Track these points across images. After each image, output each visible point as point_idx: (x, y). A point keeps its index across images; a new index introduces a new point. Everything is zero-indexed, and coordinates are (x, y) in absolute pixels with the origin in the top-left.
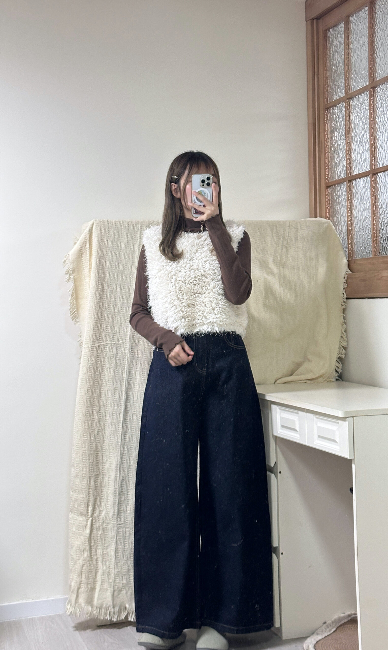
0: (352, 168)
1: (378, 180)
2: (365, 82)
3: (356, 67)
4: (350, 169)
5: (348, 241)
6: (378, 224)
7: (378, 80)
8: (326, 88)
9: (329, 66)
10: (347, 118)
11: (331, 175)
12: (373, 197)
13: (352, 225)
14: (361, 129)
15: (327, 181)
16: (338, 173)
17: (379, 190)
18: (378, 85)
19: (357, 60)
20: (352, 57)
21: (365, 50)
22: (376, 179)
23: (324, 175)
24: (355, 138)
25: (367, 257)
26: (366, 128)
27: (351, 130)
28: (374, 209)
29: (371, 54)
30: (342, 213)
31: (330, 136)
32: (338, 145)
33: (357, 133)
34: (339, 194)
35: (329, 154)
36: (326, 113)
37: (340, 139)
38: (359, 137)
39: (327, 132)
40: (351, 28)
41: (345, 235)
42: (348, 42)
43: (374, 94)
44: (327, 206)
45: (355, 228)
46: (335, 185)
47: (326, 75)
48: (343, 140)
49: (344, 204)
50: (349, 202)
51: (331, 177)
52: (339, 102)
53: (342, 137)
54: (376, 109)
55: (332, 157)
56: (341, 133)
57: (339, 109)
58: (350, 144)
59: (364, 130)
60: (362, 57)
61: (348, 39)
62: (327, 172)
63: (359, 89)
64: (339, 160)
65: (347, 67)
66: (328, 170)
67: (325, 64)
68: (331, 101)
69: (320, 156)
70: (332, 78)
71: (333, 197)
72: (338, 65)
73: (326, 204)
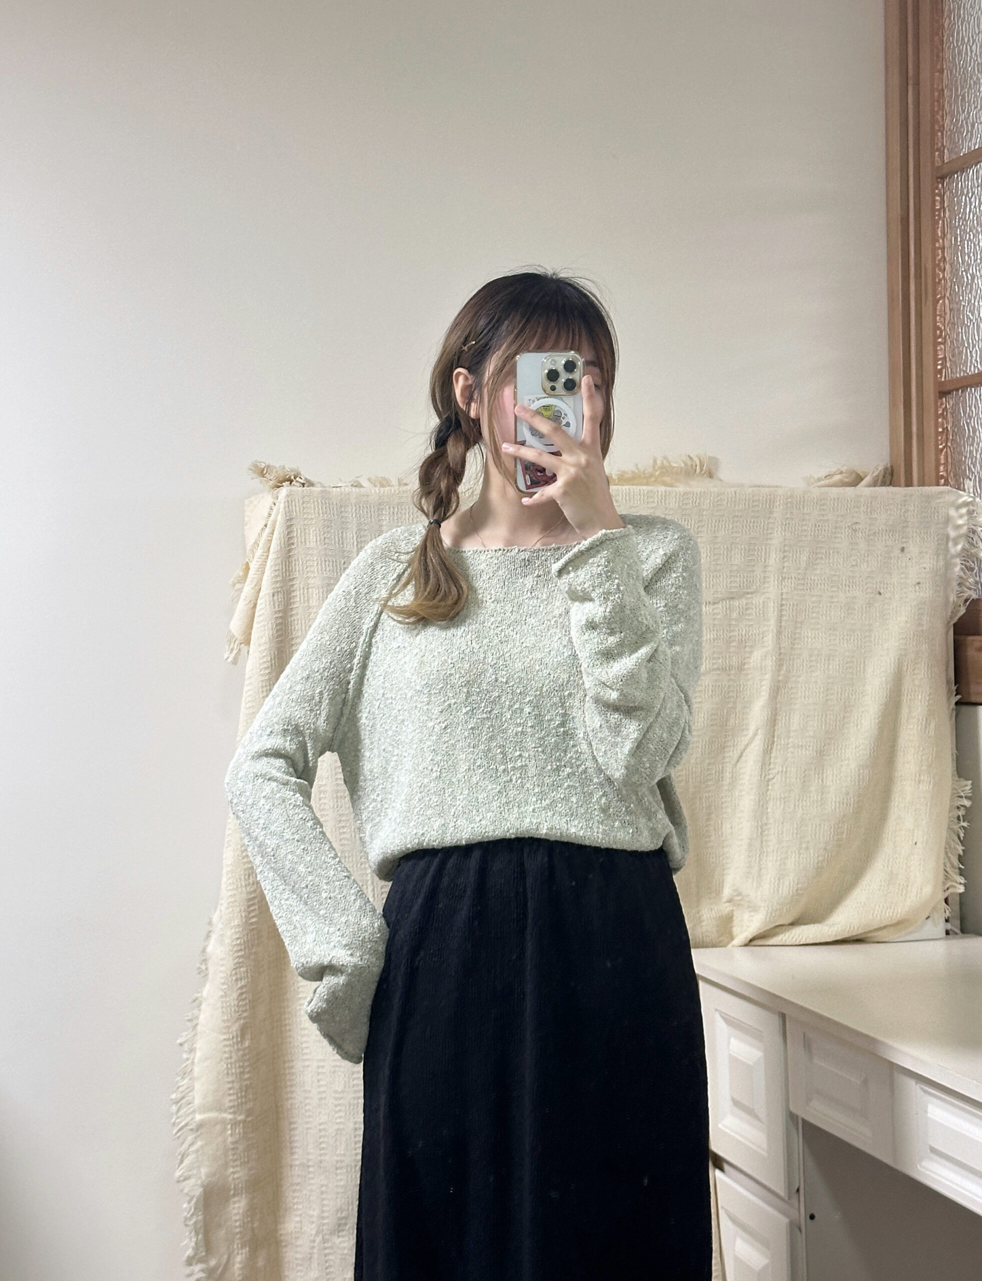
8: (940, 118)
9: (948, 57)
11: (953, 360)
15: (941, 377)
16: (974, 355)
23: (931, 361)
31: (950, 252)
32: (973, 279)
34: (977, 414)
35: (947, 301)
36: (940, 190)
37: (979, 261)
39: (941, 241)
44: (941, 447)
46: (964, 388)
47: (938, 86)
51: (951, 365)
52: (975, 157)
55: (956, 311)
57: (977, 179)
62: (939, 353)
64: (976, 319)
66: (942, 346)
67: (938, 54)
68: (954, 157)
69: (921, 309)
70: (957, 90)
71: (959, 421)
72: (976, 54)
73: (937, 440)
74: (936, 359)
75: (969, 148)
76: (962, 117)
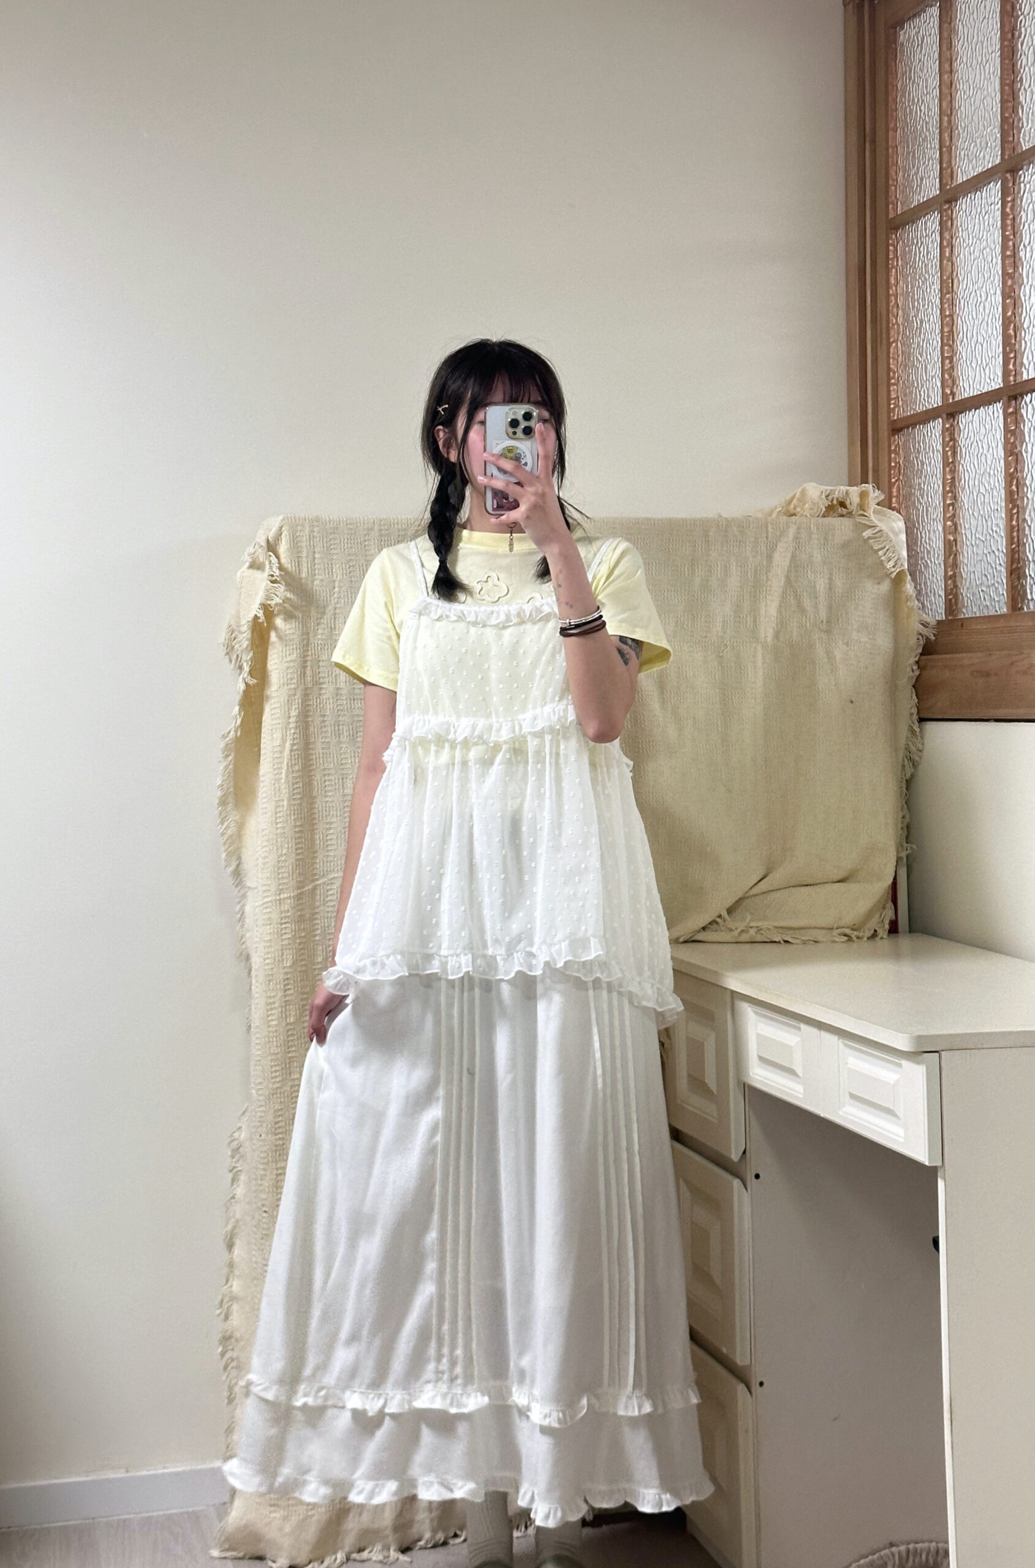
0: (958, 382)
1: (1023, 412)
2: (991, 157)
3: (970, 117)
4: (951, 385)
5: (946, 572)
6: (1025, 527)
7: (1024, 149)
8: (894, 174)
9: (901, 116)
10: (945, 252)
11: (906, 399)
12: (1010, 458)
13: (956, 529)
14: (981, 280)
15: (894, 416)
16: (923, 394)
17: (1027, 439)
18: (1026, 162)
19: (972, 100)
20: (959, 92)
21: (994, 73)
22: (1018, 412)
23: (885, 399)
24: (966, 304)
25: (992, 613)
26: (994, 276)
27: (955, 281)
28: (1014, 488)
29: (1008, 81)
30: (930, 499)
31: (901, 298)
32: (922, 322)
33: (971, 290)
34: (925, 449)
35: (899, 344)
36: (893, 240)
37: (926, 306)
38: (975, 301)
39: (895, 289)
40: (957, 18)
41: (939, 555)
42: (948, 53)
43: (1016, 189)
44: (893, 480)
45: (964, 536)
46: (914, 425)
47: (893, 143)
48: (935, 309)
49: (936, 475)
50: (948, 469)
51: (903, 404)
52: (925, 208)
53: (933, 301)
54: (1020, 227)
55: (908, 355)
56: (930, 291)
57: (926, 230)
58: (953, 320)
59: (989, 281)
60: (985, 92)
61: (950, 47)
62: (892, 393)
63: (975, 174)
64: (924, 361)
65: (946, 118)
66: (895, 387)
67: (889, 113)
68: (905, 209)
69: (877, 349)
70: (908, 147)
71: (909, 457)
72: (924, 114)
73: (890, 475)
74: (889, 399)
75: (919, 200)
76: (913, 172)
